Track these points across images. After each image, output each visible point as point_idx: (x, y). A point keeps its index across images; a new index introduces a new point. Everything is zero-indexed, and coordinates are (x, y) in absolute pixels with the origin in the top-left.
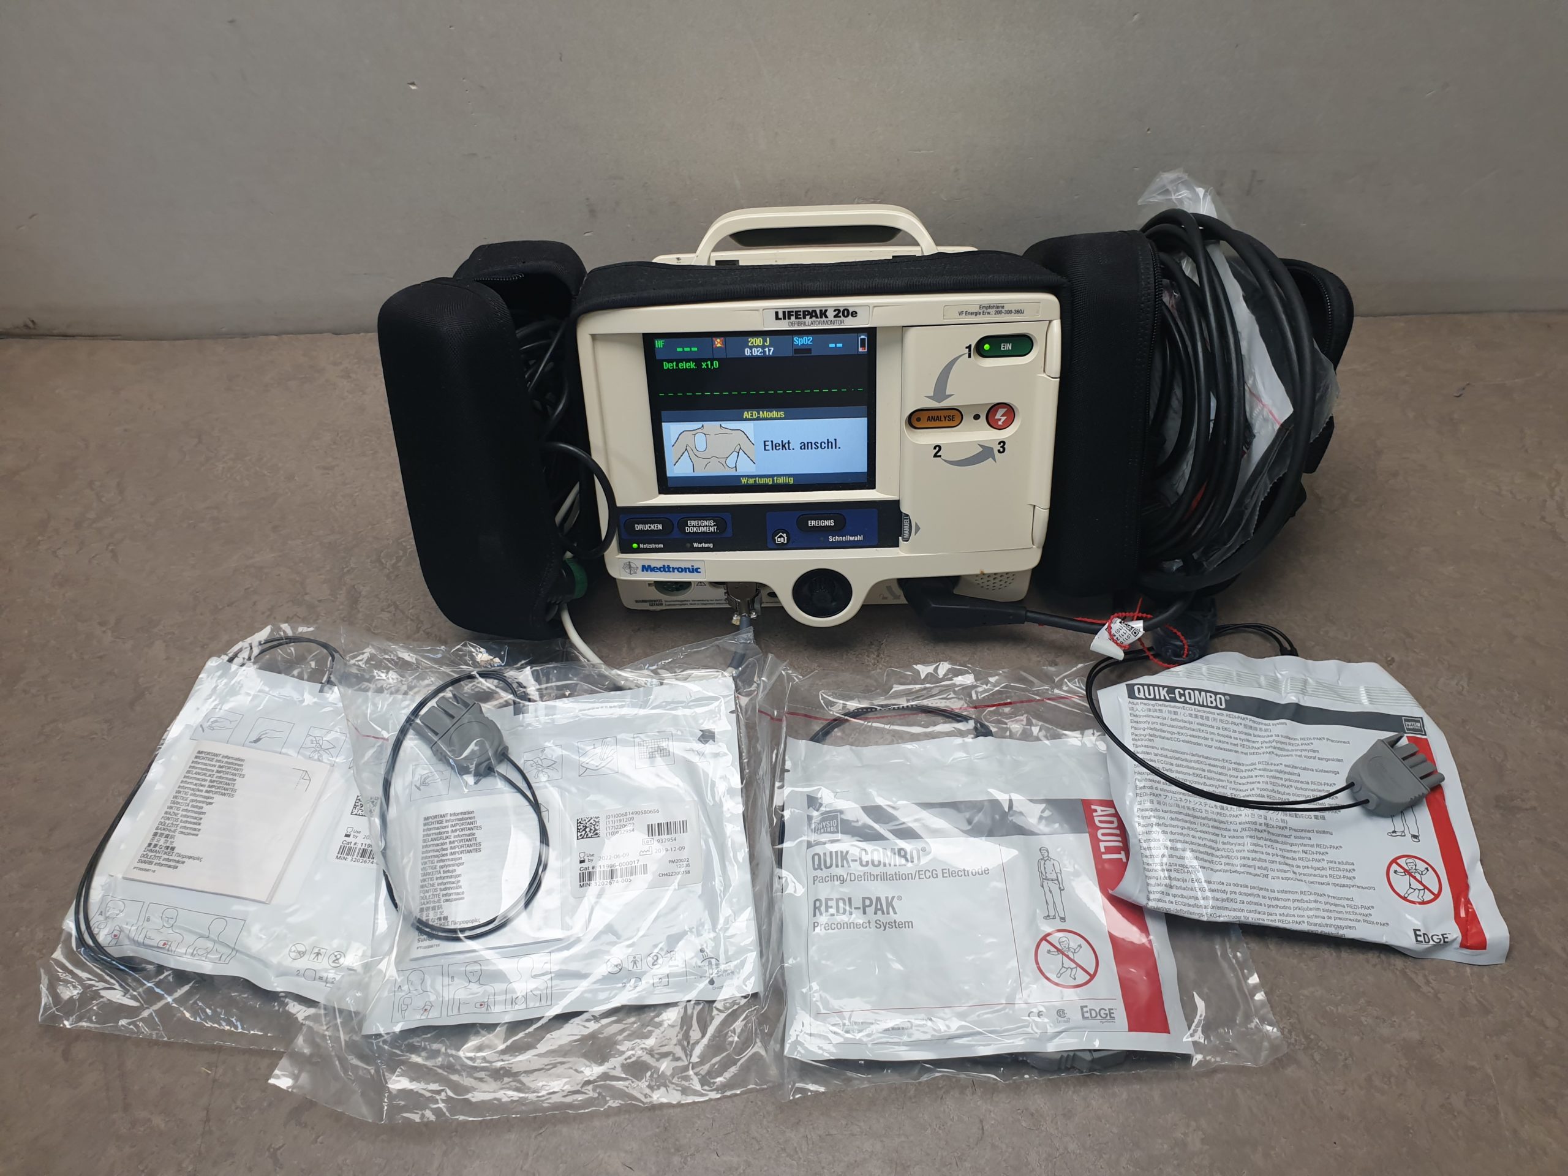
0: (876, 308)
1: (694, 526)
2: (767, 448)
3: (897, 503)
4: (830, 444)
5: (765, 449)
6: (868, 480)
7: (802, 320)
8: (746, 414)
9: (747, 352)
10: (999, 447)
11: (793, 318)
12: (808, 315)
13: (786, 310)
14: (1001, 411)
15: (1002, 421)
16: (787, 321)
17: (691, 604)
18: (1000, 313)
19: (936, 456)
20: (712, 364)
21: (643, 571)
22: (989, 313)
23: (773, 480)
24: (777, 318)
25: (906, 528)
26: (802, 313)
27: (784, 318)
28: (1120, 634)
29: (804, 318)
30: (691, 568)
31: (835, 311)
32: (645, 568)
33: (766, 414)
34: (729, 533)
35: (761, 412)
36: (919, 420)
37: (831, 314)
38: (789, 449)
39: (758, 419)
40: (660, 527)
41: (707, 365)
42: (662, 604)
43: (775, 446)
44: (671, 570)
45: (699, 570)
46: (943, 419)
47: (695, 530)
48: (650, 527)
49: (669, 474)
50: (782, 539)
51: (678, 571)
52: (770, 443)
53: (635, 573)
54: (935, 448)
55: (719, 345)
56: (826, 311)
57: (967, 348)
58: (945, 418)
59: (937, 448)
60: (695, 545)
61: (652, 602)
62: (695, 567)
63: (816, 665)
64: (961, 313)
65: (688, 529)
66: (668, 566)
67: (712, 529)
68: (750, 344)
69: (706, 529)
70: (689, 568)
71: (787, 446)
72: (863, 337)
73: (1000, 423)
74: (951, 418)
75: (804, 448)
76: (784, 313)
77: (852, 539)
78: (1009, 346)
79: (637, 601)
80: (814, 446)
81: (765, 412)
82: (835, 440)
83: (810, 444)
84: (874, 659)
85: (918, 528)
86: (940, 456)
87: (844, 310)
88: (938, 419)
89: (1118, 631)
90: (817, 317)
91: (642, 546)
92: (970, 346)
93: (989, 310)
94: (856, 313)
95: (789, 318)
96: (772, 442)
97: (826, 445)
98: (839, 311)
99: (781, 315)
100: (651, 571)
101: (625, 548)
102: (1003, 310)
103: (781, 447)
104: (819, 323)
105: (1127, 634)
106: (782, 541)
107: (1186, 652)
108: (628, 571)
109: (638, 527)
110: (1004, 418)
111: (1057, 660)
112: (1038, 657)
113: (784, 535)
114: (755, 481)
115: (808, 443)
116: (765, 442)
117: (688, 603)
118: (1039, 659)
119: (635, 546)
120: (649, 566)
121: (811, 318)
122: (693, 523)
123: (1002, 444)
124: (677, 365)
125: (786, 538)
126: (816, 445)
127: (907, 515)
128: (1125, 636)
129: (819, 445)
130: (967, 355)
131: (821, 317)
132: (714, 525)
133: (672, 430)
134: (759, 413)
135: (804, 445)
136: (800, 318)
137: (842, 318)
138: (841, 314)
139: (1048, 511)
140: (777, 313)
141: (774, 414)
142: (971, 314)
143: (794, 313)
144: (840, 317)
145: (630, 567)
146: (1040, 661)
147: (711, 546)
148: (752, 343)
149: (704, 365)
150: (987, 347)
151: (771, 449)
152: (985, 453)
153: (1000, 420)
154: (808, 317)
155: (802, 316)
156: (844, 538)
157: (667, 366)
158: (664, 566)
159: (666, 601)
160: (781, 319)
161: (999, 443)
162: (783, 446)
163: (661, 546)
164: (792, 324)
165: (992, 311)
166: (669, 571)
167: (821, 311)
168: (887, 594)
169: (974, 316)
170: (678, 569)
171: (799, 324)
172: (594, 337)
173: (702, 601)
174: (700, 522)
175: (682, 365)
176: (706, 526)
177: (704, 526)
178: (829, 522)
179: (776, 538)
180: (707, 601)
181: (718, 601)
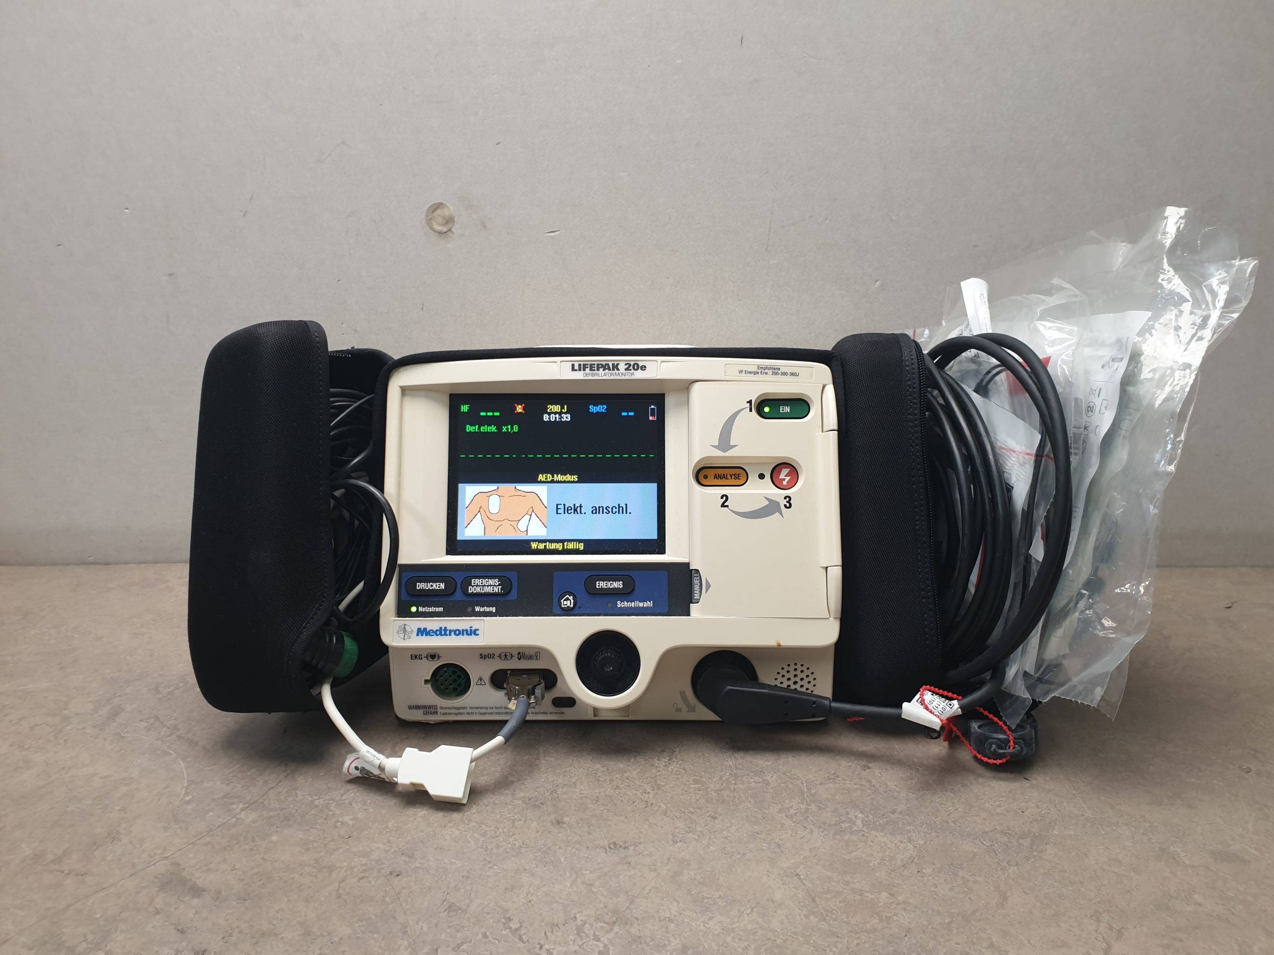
0: (663, 363)
1: (479, 586)
2: (559, 511)
3: (688, 564)
4: (621, 509)
5: (557, 513)
6: (658, 546)
7: (596, 372)
8: (541, 477)
9: (546, 418)
10: (785, 502)
11: (588, 370)
12: (601, 368)
13: (582, 363)
14: (785, 472)
15: (786, 481)
16: (582, 372)
17: (468, 714)
18: (777, 374)
19: (723, 505)
20: (512, 428)
21: (418, 635)
22: (766, 373)
23: (563, 546)
24: (573, 369)
25: (697, 588)
26: (596, 366)
27: (580, 370)
28: (933, 705)
29: (598, 370)
30: (469, 629)
31: (626, 364)
32: (422, 632)
33: (559, 477)
34: (513, 595)
35: (555, 475)
36: (706, 477)
37: (622, 367)
38: (581, 513)
39: (552, 482)
40: (442, 586)
41: (507, 429)
42: (436, 713)
43: (567, 510)
44: (448, 633)
45: (477, 632)
46: (729, 477)
47: (478, 590)
48: (432, 586)
49: (459, 537)
50: (568, 603)
51: (456, 634)
52: (562, 507)
53: (410, 638)
54: (722, 498)
55: (520, 411)
56: (618, 364)
57: (747, 402)
58: (731, 476)
59: (724, 498)
60: (477, 609)
61: (427, 709)
62: (473, 629)
64: (741, 372)
65: (471, 590)
66: (445, 628)
67: (496, 590)
68: (548, 411)
69: (489, 590)
70: (467, 630)
71: (578, 509)
72: (652, 407)
73: (785, 483)
74: (737, 477)
75: (596, 513)
76: (580, 365)
77: (641, 605)
78: (787, 409)
79: (410, 707)
80: (605, 510)
81: (559, 475)
82: (626, 505)
83: (601, 509)
85: (708, 586)
86: (727, 506)
87: (634, 365)
88: (724, 477)
89: (931, 702)
90: (610, 370)
91: (420, 609)
92: (751, 401)
93: (766, 371)
94: (645, 367)
95: (584, 370)
96: (564, 505)
97: (617, 510)
98: (630, 365)
99: (576, 367)
100: (426, 635)
101: (402, 611)
102: (780, 372)
103: (573, 511)
104: (611, 375)
105: (941, 706)
106: (569, 605)
107: (1012, 743)
108: (402, 635)
109: (421, 586)
110: (788, 478)
113: (571, 598)
114: (545, 546)
115: (599, 507)
116: (557, 505)
117: (464, 711)
119: (414, 609)
120: (425, 629)
121: (604, 370)
122: (478, 581)
123: (788, 499)
124: (479, 428)
125: (572, 601)
126: (608, 510)
127: (697, 571)
128: (940, 708)
129: (610, 510)
130: (748, 409)
131: (613, 370)
132: (499, 585)
133: (469, 492)
134: (553, 477)
135: (596, 509)
136: (595, 370)
137: (633, 371)
138: (631, 368)
139: (840, 568)
140: (573, 365)
141: (568, 477)
142: (750, 373)
143: (589, 366)
144: (631, 370)
145: (405, 630)
147: (494, 610)
148: (551, 410)
149: (504, 429)
150: (767, 409)
151: (563, 513)
152: (771, 508)
153: (784, 480)
154: (601, 370)
155: (596, 369)
156: (633, 603)
157: (469, 429)
158: (441, 628)
159: (442, 708)
160: (576, 370)
161: (785, 498)
162: (575, 510)
163: (441, 609)
164: (586, 375)
165: (770, 372)
166: (445, 634)
167: (613, 364)
169: (752, 375)
170: (455, 631)
171: (593, 375)
172: (404, 390)
173: (481, 708)
174: (484, 581)
175: (484, 429)
176: (491, 586)
177: (488, 586)
178: (618, 585)
179: (562, 601)
180: (486, 708)
181: (496, 708)
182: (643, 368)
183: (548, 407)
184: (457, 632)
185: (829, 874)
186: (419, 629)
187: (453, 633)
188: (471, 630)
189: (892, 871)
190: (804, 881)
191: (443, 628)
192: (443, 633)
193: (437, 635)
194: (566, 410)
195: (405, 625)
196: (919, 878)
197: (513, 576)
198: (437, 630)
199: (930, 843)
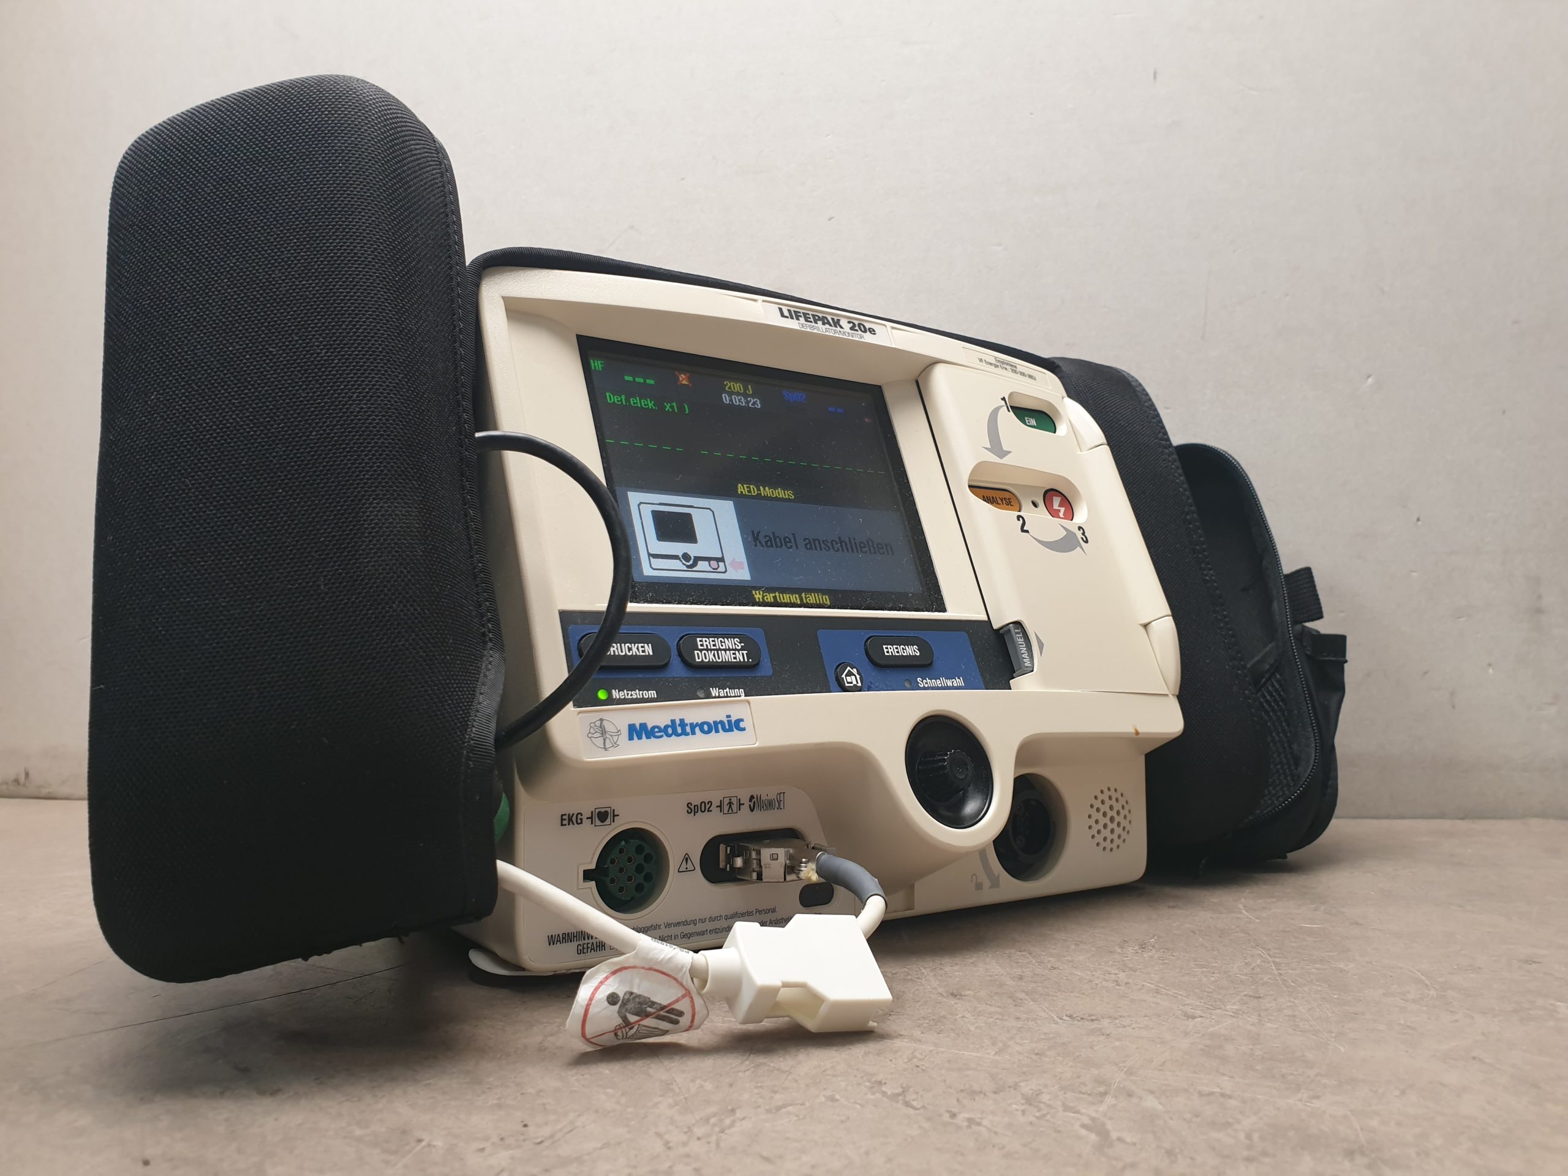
1: (710, 650)
3: (988, 623)
6: (933, 600)
8: (739, 490)
9: (726, 399)
10: (1081, 533)
14: (1056, 499)
15: (1064, 512)
18: (1015, 372)
19: (1024, 531)
20: (679, 407)
21: (631, 738)
23: (801, 598)
25: (1024, 650)
32: (638, 732)
33: (766, 493)
34: (766, 667)
35: (760, 489)
40: (649, 650)
41: (672, 407)
44: (688, 729)
46: (999, 501)
47: (710, 657)
48: (630, 649)
50: (853, 680)
51: (703, 731)
53: (615, 745)
54: (1019, 520)
55: (684, 382)
57: (1002, 399)
58: (1002, 501)
59: (1021, 520)
60: (714, 693)
62: (733, 719)
64: (981, 360)
65: (700, 657)
66: (682, 721)
67: (739, 657)
68: (727, 389)
69: (727, 657)
70: (721, 722)
73: (1064, 514)
74: (1008, 502)
77: (949, 682)
78: (1033, 422)
81: (767, 488)
85: (1041, 646)
86: (1029, 532)
88: (995, 501)
91: (616, 694)
93: (1005, 366)
98: (854, 325)
100: (648, 737)
102: (1017, 370)
106: (855, 683)
108: (599, 742)
109: (614, 649)
110: (1063, 508)
113: (855, 671)
114: (775, 598)
119: (602, 695)
120: (643, 726)
122: (707, 642)
123: (1082, 530)
124: (627, 400)
125: (858, 676)
130: (1006, 408)
132: (742, 649)
133: (634, 505)
134: (757, 491)
137: (860, 332)
141: (779, 494)
142: (990, 364)
145: (603, 732)
147: (741, 692)
148: (730, 388)
149: (668, 407)
152: (1071, 539)
153: (1059, 510)
156: (938, 681)
157: (610, 397)
158: (673, 721)
161: (1079, 529)
163: (653, 694)
165: (1008, 368)
166: (686, 734)
169: (994, 368)
170: (701, 726)
173: (686, 923)
174: (718, 641)
175: (635, 401)
176: (729, 650)
177: (725, 650)
178: (911, 651)
179: (843, 676)
180: (694, 922)
181: (711, 919)
182: (872, 331)
183: (725, 383)
184: (706, 728)
186: (632, 727)
187: (697, 729)
188: (729, 722)
191: (678, 722)
192: (679, 730)
193: (669, 736)
194: (751, 393)
195: (601, 720)
197: (758, 634)
198: (666, 727)
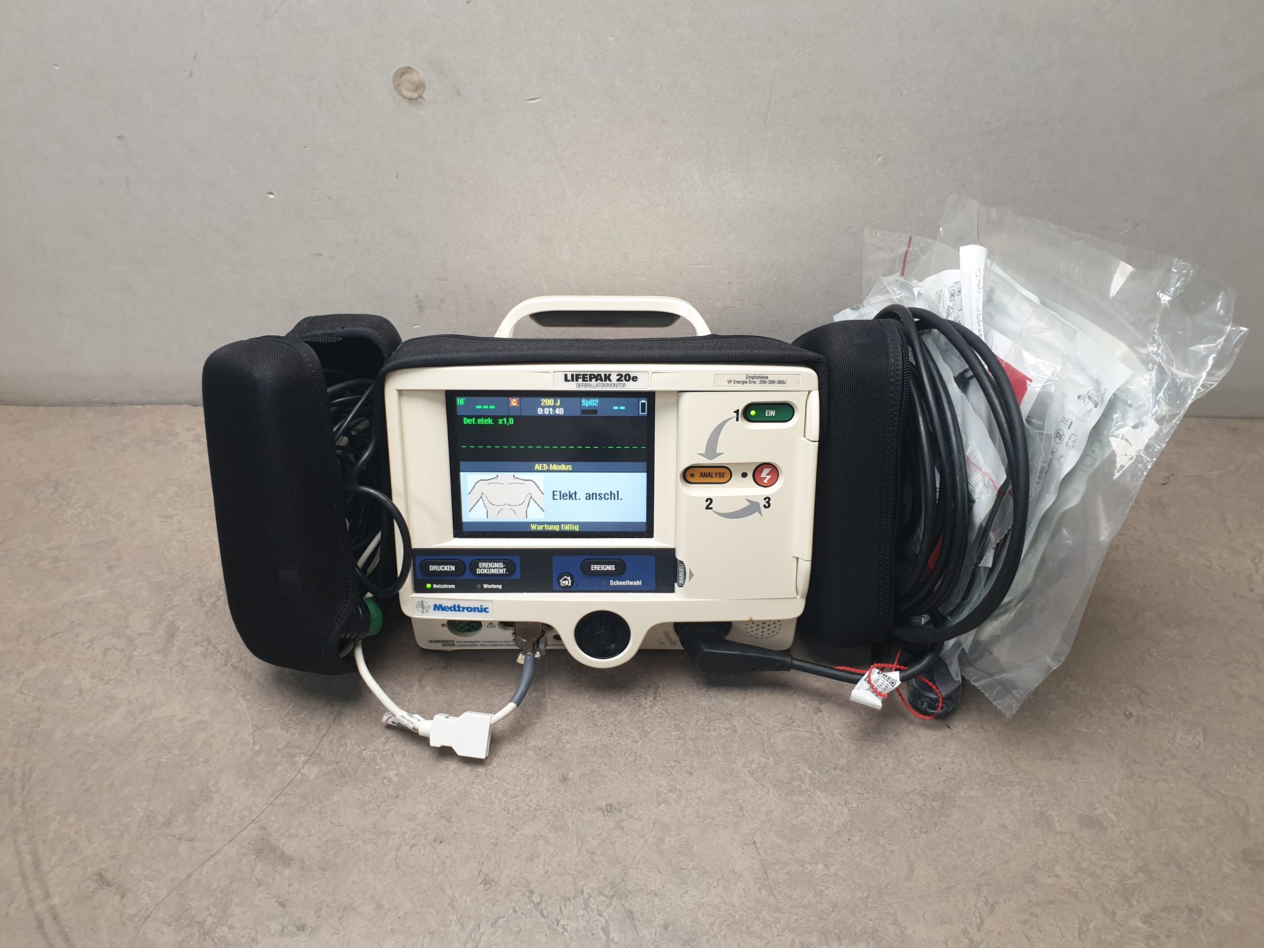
0: (654, 374)
1: (485, 568)
2: (555, 497)
3: (672, 551)
4: (613, 495)
5: (554, 499)
6: (647, 530)
7: (589, 382)
8: (538, 466)
9: (540, 411)
10: (764, 502)
11: (580, 380)
12: (593, 378)
13: (575, 373)
14: (766, 471)
15: (767, 479)
16: (575, 382)
17: (482, 645)
18: (764, 382)
19: (707, 508)
20: (508, 421)
21: (434, 610)
22: (754, 382)
23: (560, 527)
24: (566, 380)
25: (681, 575)
26: (588, 376)
27: (573, 380)
28: (878, 684)
29: (590, 380)
30: (480, 607)
31: (618, 375)
32: (437, 607)
33: (554, 467)
34: (517, 575)
35: (551, 465)
36: (692, 475)
37: (614, 378)
38: (576, 499)
39: (548, 471)
40: (453, 568)
41: (503, 422)
42: (454, 645)
43: (563, 496)
44: (461, 609)
45: (487, 610)
46: (714, 475)
47: (485, 571)
48: (443, 568)
49: (464, 520)
50: (566, 582)
51: (468, 610)
52: (558, 493)
54: (707, 501)
55: (514, 404)
56: (610, 375)
57: (735, 412)
58: (716, 475)
59: (709, 501)
60: (485, 586)
61: (446, 643)
62: (483, 607)
63: (596, 706)
64: (730, 382)
65: (479, 571)
66: (459, 605)
67: (501, 571)
68: (542, 404)
69: (495, 571)
70: (478, 608)
71: (573, 496)
72: (643, 401)
73: (765, 481)
74: (722, 475)
75: (590, 499)
76: (572, 375)
77: (631, 583)
78: (773, 413)
79: (430, 642)
80: (598, 497)
82: (618, 492)
83: (594, 495)
84: (651, 701)
85: (691, 575)
86: (711, 508)
87: (626, 375)
88: (709, 475)
89: (876, 681)
90: (602, 381)
91: (435, 586)
92: (738, 410)
93: (754, 380)
94: (637, 378)
95: (577, 380)
96: (560, 492)
97: (609, 496)
98: (622, 376)
99: (569, 378)
100: (442, 610)
101: (419, 587)
102: (767, 380)
103: (568, 497)
104: (603, 385)
105: (885, 684)
106: (567, 584)
107: (940, 704)
108: (421, 610)
109: (433, 568)
110: (769, 477)
111: (821, 707)
112: (803, 703)
113: (569, 577)
114: (544, 528)
116: (554, 492)
117: (479, 644)
118: (804, 705)
119: (429, 586)
120: (441, 606)
121: (596, 381)
122: (484, 565)
123: (767, 500)
124: (476, 421)
125: (570, 581)
126: (600, 496)
127: (682, 562)
128: (883, 686)
129: (603, 496)
130: (735, 418)
131: (606, 381)
132: (504, 567)
133: (468, 479)
134: (549, 466)
135: (590, 496)
136: (587, 381)
137: (624, 382)
138: (623, 379)
139: (810, 562)
140: (566, 376)
141: (563, 467)
142: (739, 382)
143: (581, 376)
144: (622, 381)
145: (423, 606)
146: (805, 708)
147: (500, 587)
148: (545, 403)
149: (500, 422)
150: (753, 413)
151: (559, 498)
152: (752, 508)
153: (765, 478)
154: (594, 380)
155: (588, 379)
156: (624, 582)
157: (466, 421)
158: (455, 605)
159: (459, 642)
160: (569, 381)
161: (765, 499)
162: (570, 496)
163: (453, 586)
164: (579, 385)
165: (758, 381)
166: (459, 610)
167: (605, 375)
168: (665, 640)
169: (741, 384)
170: (467, 609)
171: (586, 386)
172: (400, 392)
173: (493, 642)
174: (491, 565)
175: (481, 421)
176: (496, 568)
177: (494, 568)
178: (611, 568)
179: (561, 581)
180: (497, 642)
181: (505, 642)
183: (542, 400)
184: (470, 609)
185: (779, 841)
186: (435, 606)
187: (465, 610)
188: (481, 608)
189: (829, 839)
190: (760, 850)
191: (457, 606)
192: (457, 609)
193: (452, 611)
194: (559, 404)
195: (422, 601)
196: (849, 847)
197: (516, 560)
198: (451, 607)
199: (861, 807)
